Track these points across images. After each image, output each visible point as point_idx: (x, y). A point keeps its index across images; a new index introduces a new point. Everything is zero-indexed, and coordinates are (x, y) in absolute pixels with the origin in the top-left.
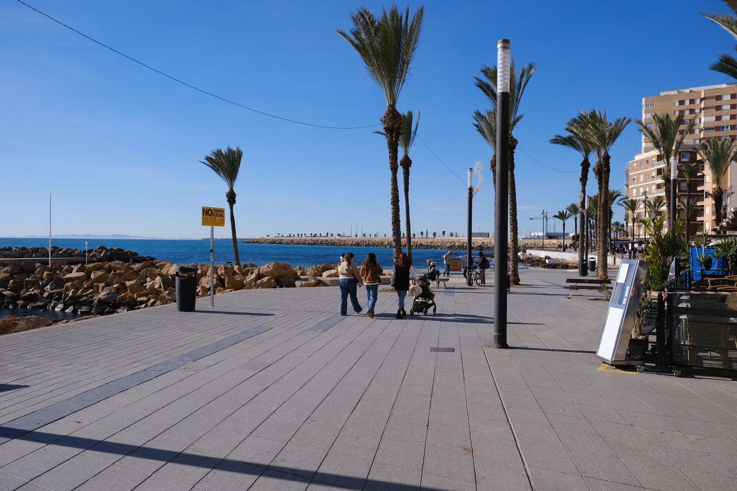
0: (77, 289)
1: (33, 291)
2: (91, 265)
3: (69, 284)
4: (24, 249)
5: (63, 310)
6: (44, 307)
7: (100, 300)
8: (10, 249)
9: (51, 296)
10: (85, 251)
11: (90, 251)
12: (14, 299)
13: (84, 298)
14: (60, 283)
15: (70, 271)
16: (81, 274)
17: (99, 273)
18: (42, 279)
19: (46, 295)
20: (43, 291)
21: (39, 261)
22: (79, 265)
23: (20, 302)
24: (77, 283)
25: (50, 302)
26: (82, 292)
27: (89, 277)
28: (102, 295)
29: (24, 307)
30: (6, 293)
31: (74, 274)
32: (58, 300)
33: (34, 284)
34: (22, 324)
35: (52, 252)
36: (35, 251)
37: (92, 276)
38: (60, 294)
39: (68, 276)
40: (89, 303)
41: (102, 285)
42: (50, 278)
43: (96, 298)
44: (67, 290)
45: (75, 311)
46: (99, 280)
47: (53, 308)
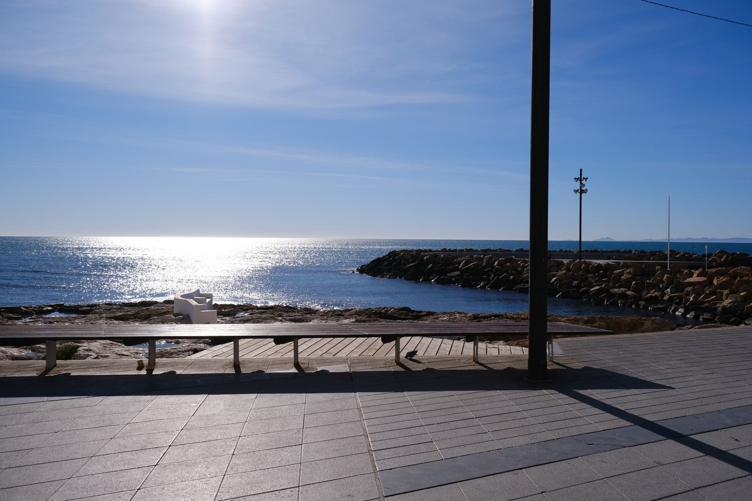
0: (698, 295)
1: (653, 293)
2: (714, 270)
3: (689, 289)
4: (643, 252)
5: (684, 315)
6: (665, 309)
7: (724, 308)
8: (630, 252)
9: (671, 299)
10: (704, 256)
11: (710, 255)
12: (637, 299)
13: (706, 304)
14: (680, 287)
15: (691, 275)
16: (702, 279)
17: (723, 279)
18: (663, 282)
19: (666, 298)
20: (664, 294)
21: (659, 264)
22: (700, 270)
23: (642, 303)
24: (698, 288)
25: (671, 305)
26: (704, 298)
27: (711, 283)
28: (727, 302)
29: (645, 307)
30: (629, 293)
31: (695, 279)
32: (679, 304)
33: (655, 286)
34: (648, 324)
35: (671, 256)
36: (653, 254)
37: (715, 282)
38: (680, 298)
39: (689, 280)
40: (712, 310)
41: (726, 292)
42: (670, 282)
43: (720, 306)
44: (688, 294)
45: (696, 317)
46: (722, 286)
47: (674, 311)
